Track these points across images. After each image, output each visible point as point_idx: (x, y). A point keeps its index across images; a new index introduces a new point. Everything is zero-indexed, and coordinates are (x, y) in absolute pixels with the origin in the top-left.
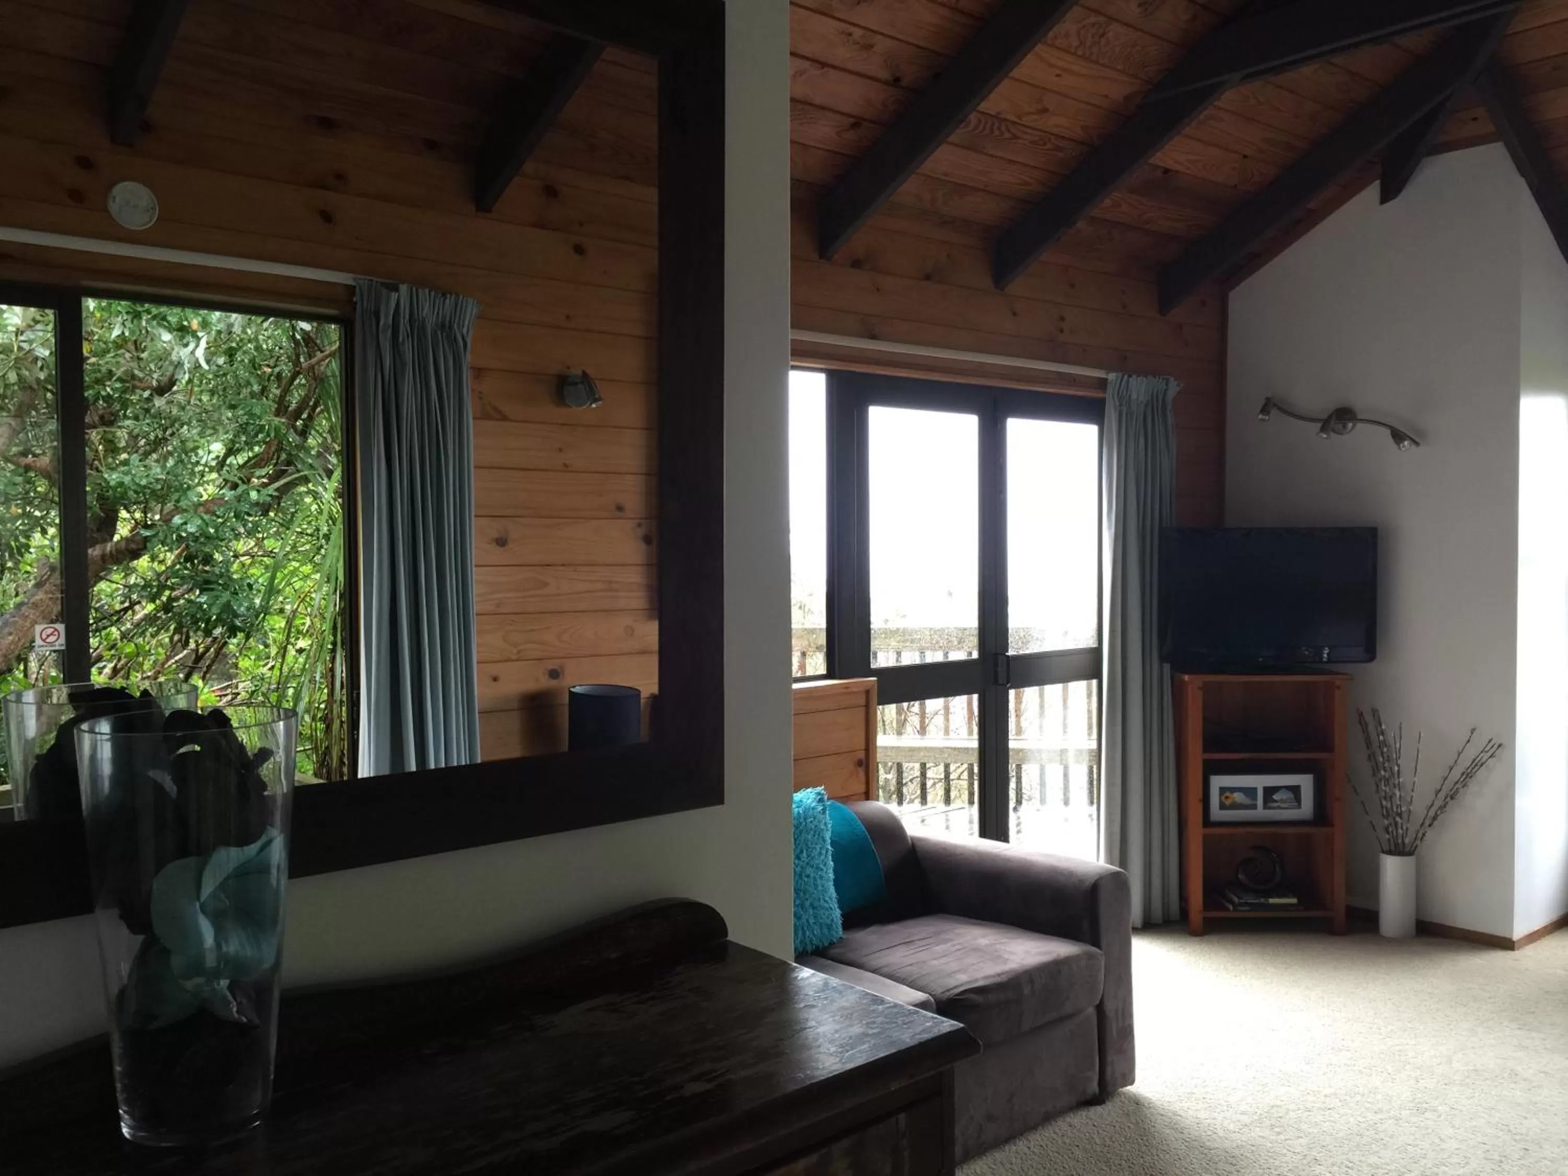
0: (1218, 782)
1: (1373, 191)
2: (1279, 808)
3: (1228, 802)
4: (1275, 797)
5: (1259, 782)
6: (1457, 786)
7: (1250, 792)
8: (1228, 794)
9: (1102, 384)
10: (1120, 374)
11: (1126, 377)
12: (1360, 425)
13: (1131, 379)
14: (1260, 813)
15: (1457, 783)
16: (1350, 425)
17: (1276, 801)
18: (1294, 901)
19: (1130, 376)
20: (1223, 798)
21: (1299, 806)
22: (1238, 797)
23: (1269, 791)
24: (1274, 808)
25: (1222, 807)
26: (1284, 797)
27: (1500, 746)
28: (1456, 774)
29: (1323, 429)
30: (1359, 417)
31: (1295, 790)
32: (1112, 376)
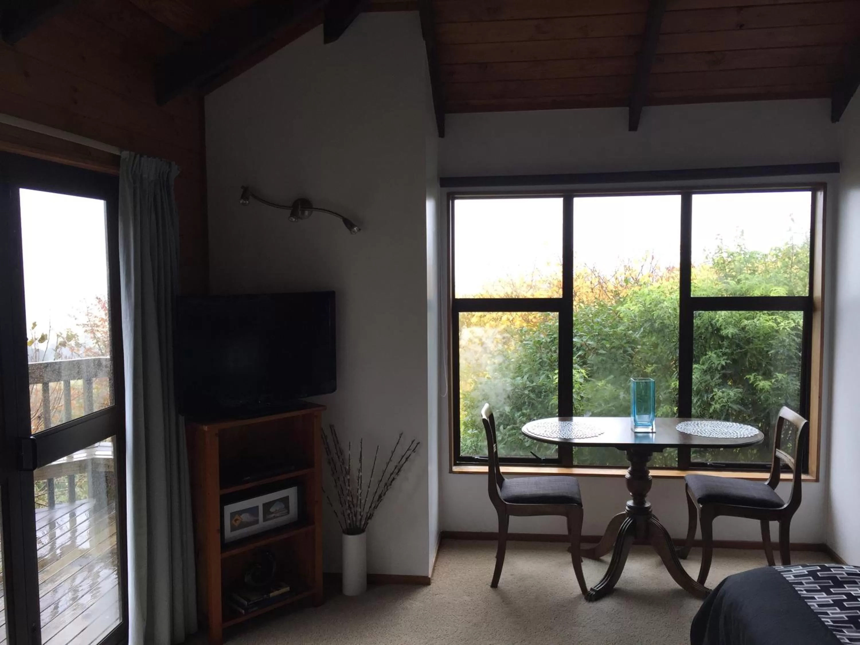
0: (230, 509)
1: (318, 32)
2: (275, 517)
3: (237, 524)
4: (272, 510)
5: (259, 501)
6: (392, 476)
7: (253, 511)
8: (237, 517)
9: (116, 160)
10: (133, 153)
11: (138, 156)
12: (315, 213)
13: (142, 159)
14: (262, 525)
15: (392, 474)
16: (307, 213)
17: (273, 513)
18: (287, 589)
19: (141, 156)
20: (233, 522)
21: (288, 513)
22: (245, 517)
23: (267, 506)
24: (271, 519)
25: (233, 528)
26: (278, 509)
27: (418, 443)
28: (391, 468)
29: (293, 214)
30: (314, 207)
31: (285, 500)
32: (125, 154)
